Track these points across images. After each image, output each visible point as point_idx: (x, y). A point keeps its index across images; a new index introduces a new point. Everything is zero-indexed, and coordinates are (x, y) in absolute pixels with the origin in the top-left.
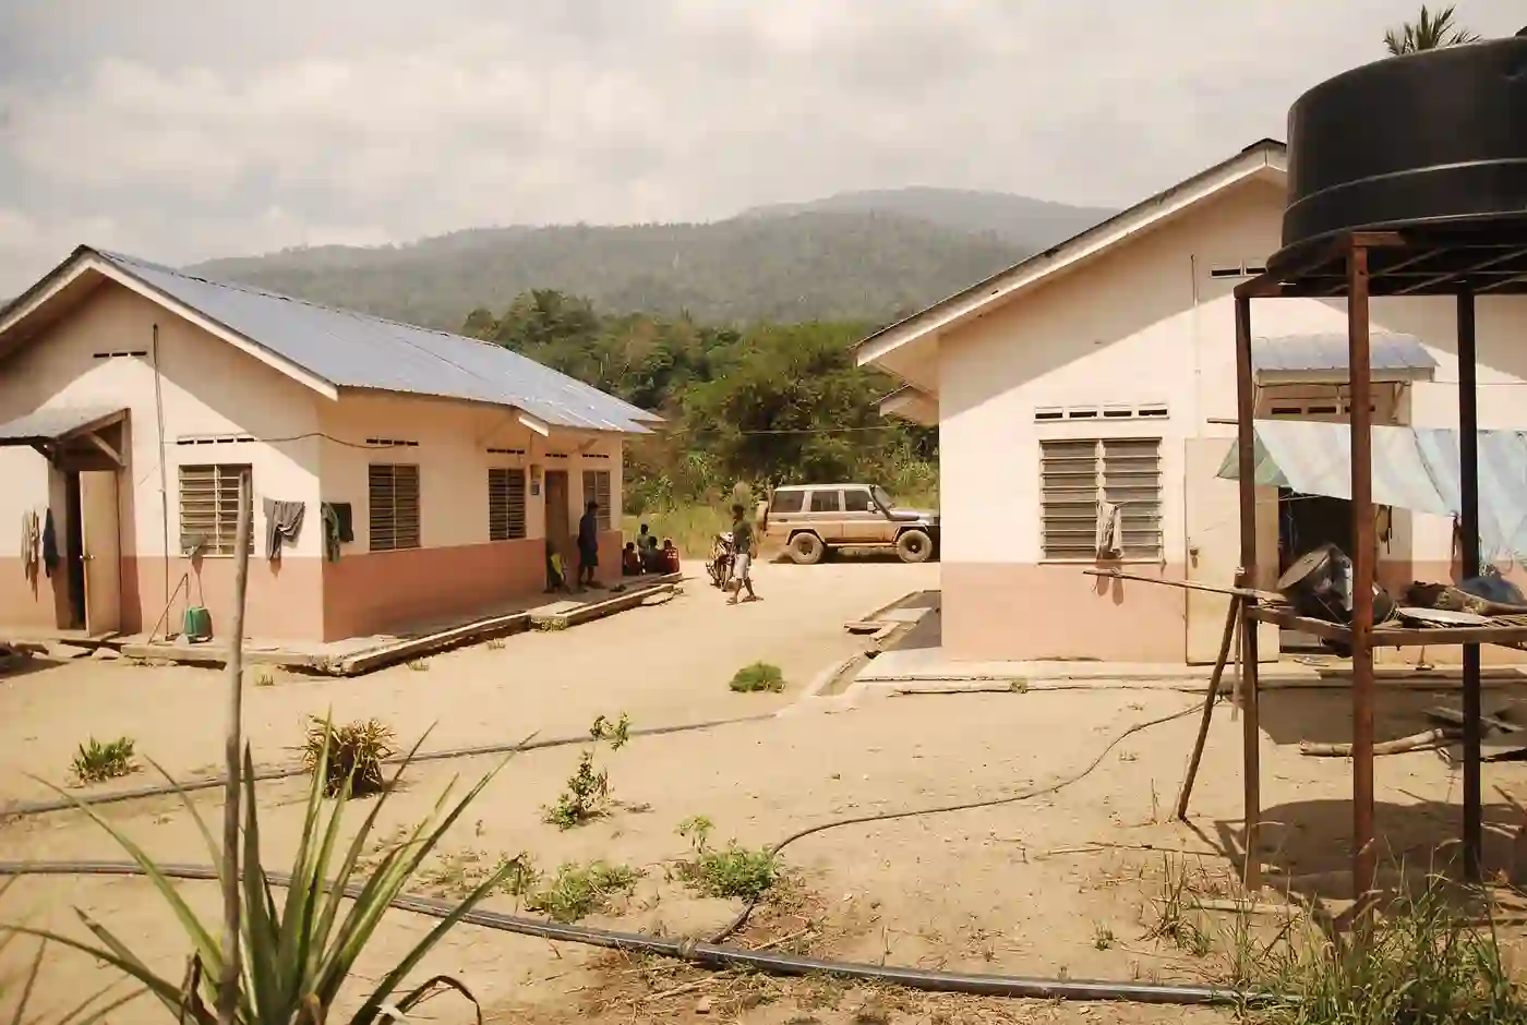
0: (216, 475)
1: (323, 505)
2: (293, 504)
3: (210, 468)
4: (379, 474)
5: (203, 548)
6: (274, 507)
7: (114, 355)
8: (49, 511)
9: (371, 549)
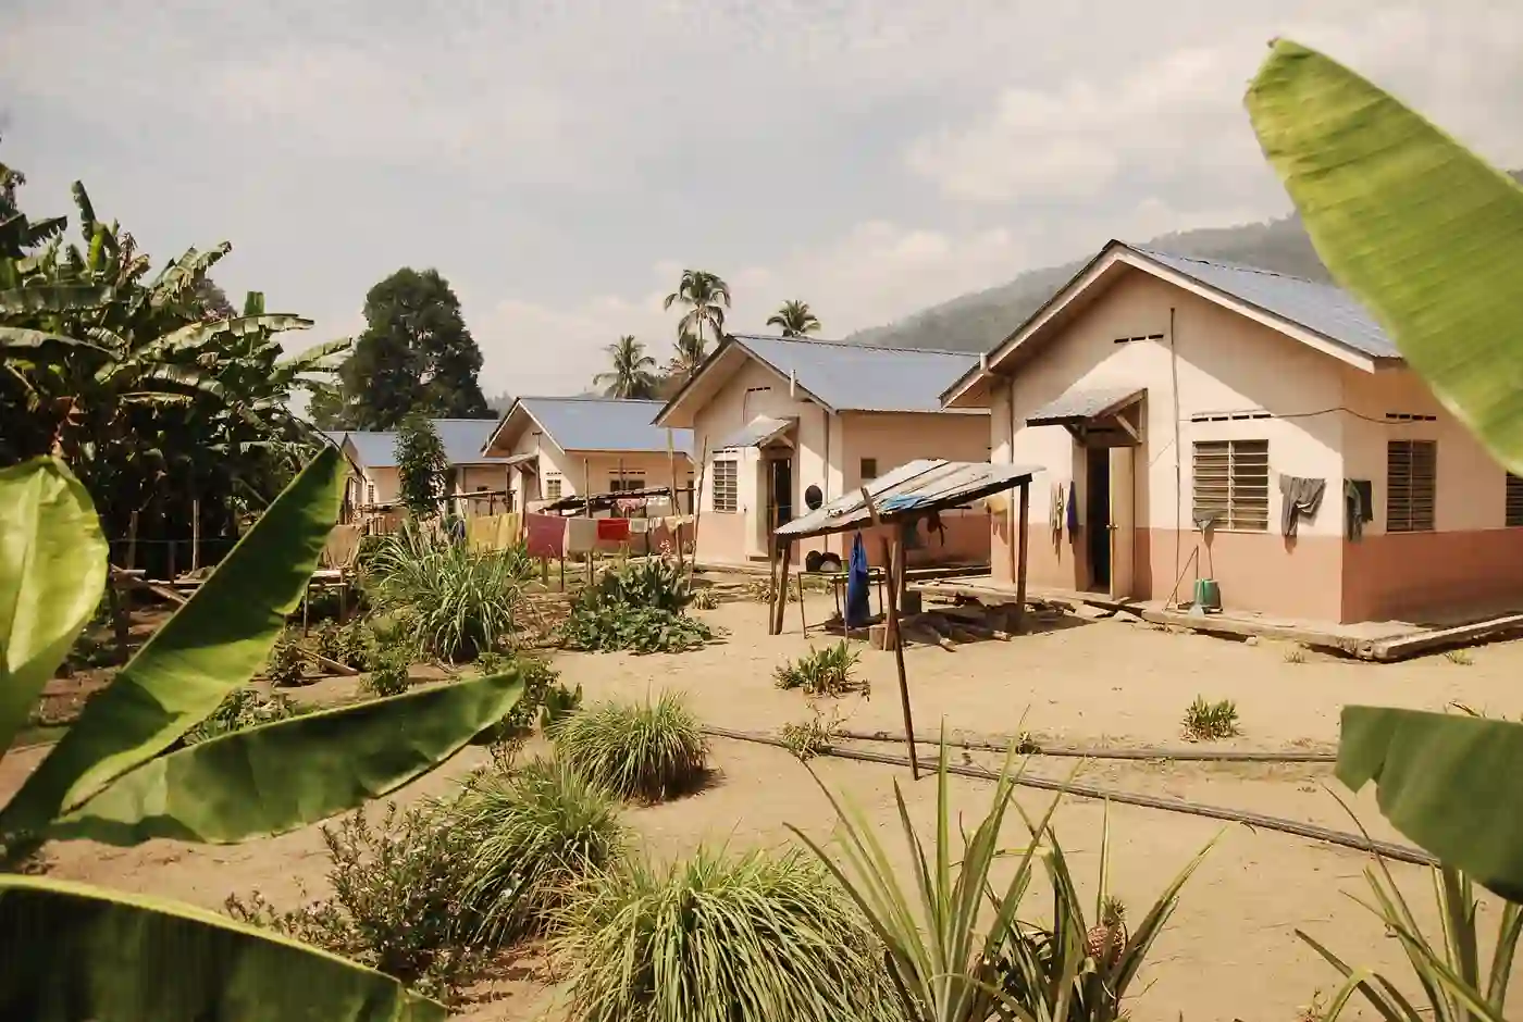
0: (1230, 451)
1: (1346, 482)
2: (1312, 481)
3: (1224, 444)
4: (1397, 450)
5: (1216, 522)
6: (1291, 485)
7: (1133, 339)
8: (1073, 484)
9: (1388, 530)
